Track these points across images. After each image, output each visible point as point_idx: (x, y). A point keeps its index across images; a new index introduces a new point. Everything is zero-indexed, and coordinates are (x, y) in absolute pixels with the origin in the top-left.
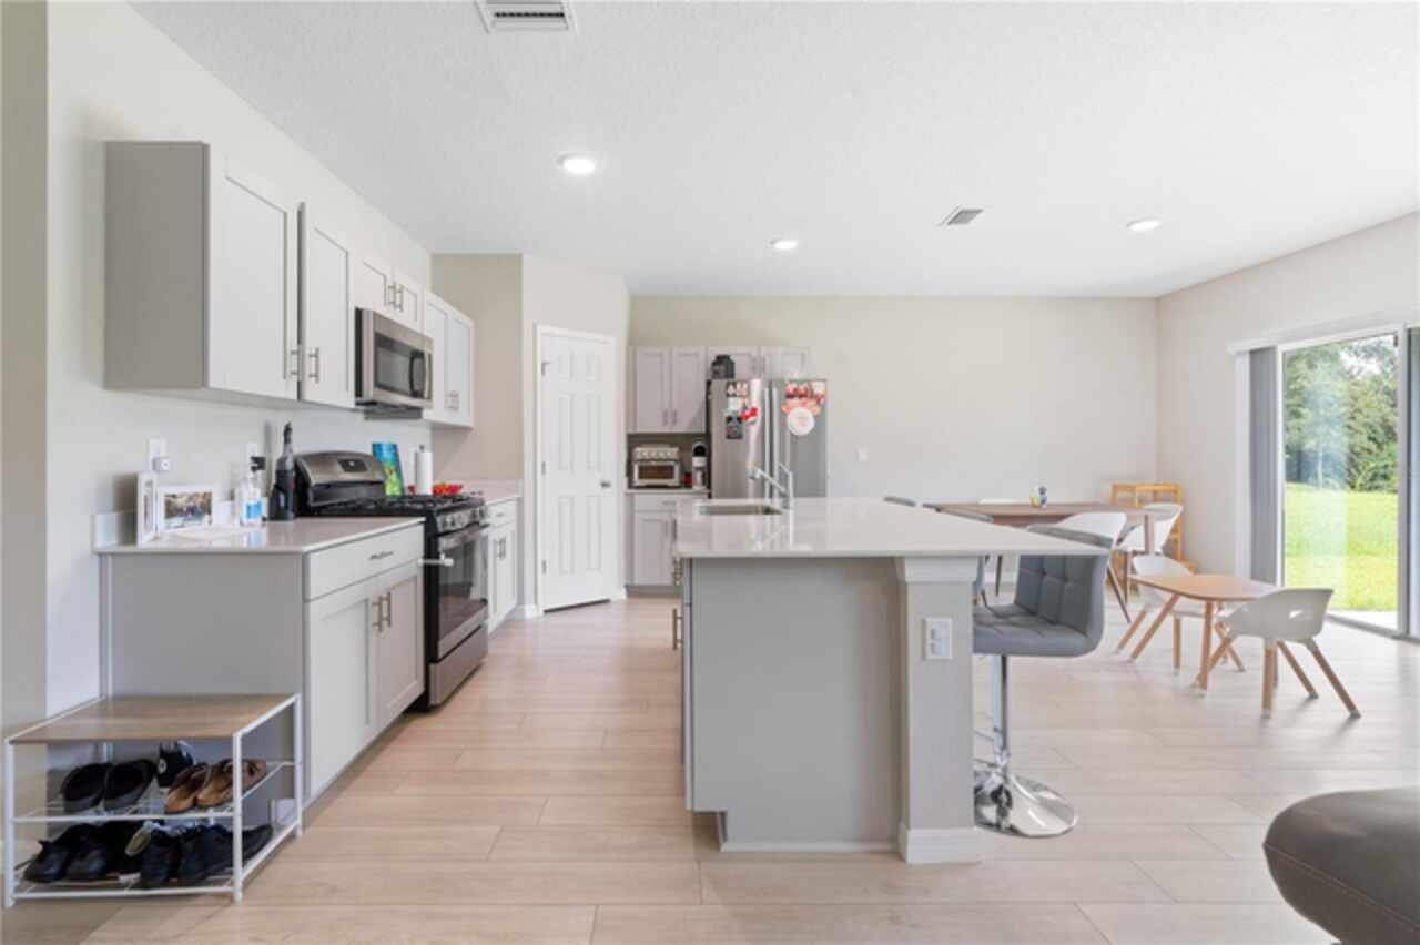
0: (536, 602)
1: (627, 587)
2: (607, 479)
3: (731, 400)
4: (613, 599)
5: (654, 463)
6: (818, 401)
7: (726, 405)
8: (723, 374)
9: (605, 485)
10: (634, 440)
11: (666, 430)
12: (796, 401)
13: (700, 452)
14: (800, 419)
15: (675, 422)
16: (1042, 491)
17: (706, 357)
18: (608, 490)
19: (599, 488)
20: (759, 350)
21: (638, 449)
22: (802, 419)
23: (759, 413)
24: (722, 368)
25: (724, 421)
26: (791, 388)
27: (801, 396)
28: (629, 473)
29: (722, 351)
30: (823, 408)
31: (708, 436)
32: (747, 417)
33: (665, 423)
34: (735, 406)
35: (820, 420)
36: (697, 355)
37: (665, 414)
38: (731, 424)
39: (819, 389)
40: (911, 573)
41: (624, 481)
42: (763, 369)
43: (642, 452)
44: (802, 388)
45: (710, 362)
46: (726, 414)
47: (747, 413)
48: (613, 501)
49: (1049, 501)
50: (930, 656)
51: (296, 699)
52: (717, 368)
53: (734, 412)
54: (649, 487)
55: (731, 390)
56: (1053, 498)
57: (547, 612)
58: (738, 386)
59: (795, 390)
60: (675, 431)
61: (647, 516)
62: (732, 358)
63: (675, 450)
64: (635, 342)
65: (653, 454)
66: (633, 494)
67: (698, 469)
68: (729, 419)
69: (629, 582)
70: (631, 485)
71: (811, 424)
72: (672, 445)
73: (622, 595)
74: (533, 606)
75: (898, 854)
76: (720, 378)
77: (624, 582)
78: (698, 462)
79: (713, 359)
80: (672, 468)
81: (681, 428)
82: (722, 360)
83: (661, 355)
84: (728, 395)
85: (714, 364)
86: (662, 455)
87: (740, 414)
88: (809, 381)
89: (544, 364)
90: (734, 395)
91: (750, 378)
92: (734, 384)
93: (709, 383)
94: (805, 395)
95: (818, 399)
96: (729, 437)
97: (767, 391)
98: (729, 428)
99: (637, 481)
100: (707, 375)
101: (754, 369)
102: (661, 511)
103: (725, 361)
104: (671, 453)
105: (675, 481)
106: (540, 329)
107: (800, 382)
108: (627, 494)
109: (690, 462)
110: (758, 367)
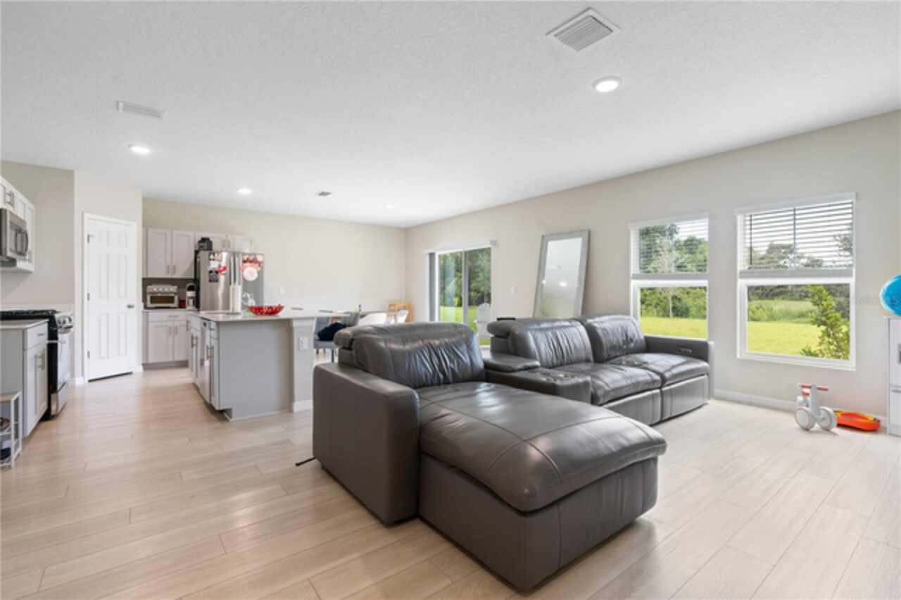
0: (83, 374)
1: (143, 365)
2: (131, 303)
3: (212, 262)
4: (134, 372)
5: (159, 295)
6: (260, 265)
7: (209, 264)
8: (206, 248)
9: (130, 307)
10: (147, 282)
11: (169, 276)
12: (248, 264)
13: (191, 289)
14: (250, 273)
15: (174, 272)
16: (360, 306)
17: (195, 237)
18: (131, 310)
19: (126, 309)
20: (227, 236)
21: (149, 287)
22: (251, 273)
23: (228, 269)
24: (205, 245)
25: (208, 273)
26: (245, 258)
27: (251, 262)
28: (144, 300)
29: (205, 235)
30: (262, 268)
31: (196, 280)
32: (221, 271)
33: (168, 272)
34: (214, 265)
35: (260, 274)
36: (188, 236)
37: (168, 268)
38: (212, 274)
39: (260, 258)
40: (295, 324)
41: (142, 305)
42: (229, 246)
43: (154, 288)
44: (251, 258)
45: (197, 242)
46: (209, 270)
47: (221, 269)
48: (135, 316)
49: (363, 310)
50: (301, 349)
51: (19, 394)
52: (202, 244)
53: (214, 268)
54: (157, 308)
55: (212, 257)
56: (364, 310)
57: (90, 381)
58: (216, 255)
59: (248, 259)
60: (174, 276)
61: (157, 324)
62: (211, 239)
63: (176, 287)
64: (147, 225)
65: (161, 290)
66: (147, 312)
67: (192, 298)
68: (211, 272)
69: (145, 362)
70: (146, 307)
71: (256, 275)
72: (174, 285)
73: (140, 369)
74: (82, 378)
75: (290, 410)
76: (204, 250)
77: (141, 362)
78: (190, 294)
79: (200, 239)
80: (173, 298)
81: (179, 275)
82: (204, 240)
83: (165, 234)
84: (210, 260)
85: (200, 242)
86: (166, 290)
87: (217, 269)
88: (255, 255)
89: (89, 237)
90: (214, 260)
91: (221, 251)
92: (214, 254)
93: (197, 252)
94: (254, 261)
95: (260, 264)
96: (210, 281)
97: (232, 259)
98: (210, 276)
99: (149, 304)
100: (195, 246)
101: (224, 246)
102: (166, 321)
103: (207, 241)
104: (173, 289)
105: (176, 304)
106: (87, 215)
107: (250, 254)
108: (143, 312)
109: (185, 294)
110: (226, 245)
